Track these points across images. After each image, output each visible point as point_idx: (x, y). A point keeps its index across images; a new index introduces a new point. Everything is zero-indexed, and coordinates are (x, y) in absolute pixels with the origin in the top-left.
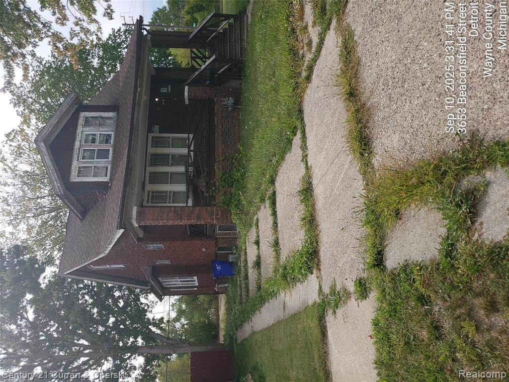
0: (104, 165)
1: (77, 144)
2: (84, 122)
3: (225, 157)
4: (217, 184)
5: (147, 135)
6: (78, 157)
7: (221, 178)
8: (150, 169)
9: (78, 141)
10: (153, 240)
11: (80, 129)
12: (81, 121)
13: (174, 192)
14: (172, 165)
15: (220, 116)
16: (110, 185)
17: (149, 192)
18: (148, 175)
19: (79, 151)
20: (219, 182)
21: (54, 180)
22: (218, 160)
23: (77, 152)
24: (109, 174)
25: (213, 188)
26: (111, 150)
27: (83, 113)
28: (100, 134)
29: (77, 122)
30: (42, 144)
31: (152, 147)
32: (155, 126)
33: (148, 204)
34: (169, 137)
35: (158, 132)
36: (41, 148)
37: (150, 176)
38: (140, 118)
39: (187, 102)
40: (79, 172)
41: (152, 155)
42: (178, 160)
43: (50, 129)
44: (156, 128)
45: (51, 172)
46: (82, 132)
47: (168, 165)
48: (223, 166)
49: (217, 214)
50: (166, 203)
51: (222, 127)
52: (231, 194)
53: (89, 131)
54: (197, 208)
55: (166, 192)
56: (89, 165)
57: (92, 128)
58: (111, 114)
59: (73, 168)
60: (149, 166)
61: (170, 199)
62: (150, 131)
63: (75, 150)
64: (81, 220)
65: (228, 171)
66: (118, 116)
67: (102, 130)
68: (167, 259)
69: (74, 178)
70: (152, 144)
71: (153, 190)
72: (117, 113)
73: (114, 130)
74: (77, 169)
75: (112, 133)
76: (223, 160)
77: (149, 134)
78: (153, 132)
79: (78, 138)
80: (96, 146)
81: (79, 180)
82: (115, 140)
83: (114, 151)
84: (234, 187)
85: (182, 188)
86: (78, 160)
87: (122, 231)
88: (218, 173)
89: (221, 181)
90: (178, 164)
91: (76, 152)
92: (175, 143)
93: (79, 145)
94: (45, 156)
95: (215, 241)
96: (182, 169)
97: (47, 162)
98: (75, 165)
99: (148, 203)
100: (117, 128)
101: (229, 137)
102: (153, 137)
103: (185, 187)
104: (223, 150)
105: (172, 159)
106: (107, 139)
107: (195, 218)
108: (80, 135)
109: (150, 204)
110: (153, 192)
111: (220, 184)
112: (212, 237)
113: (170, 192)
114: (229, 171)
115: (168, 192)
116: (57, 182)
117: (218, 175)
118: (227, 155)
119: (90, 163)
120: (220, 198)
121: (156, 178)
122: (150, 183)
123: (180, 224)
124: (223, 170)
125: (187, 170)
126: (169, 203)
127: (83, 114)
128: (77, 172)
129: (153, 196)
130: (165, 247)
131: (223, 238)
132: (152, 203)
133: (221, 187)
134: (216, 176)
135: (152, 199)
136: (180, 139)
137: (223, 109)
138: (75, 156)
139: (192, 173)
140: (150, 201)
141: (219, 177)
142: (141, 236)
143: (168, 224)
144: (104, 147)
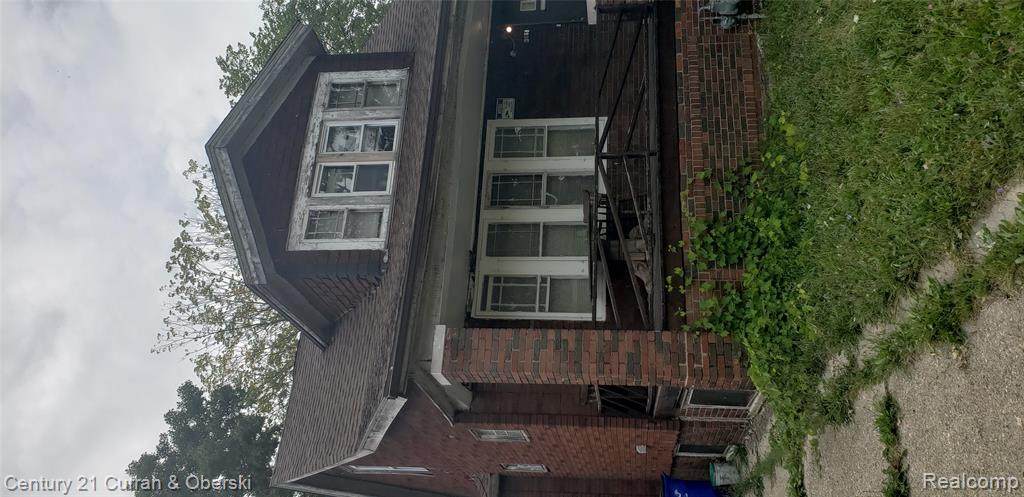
0: (372, 206)
1: (309, 153)
2: (327, 98)
3: (714, 170)
4: (691, 256)
5: (485, 123)
6: (310, 188)
7: (701, 237)
8: (491, 216)
9: (311, 145)
10: (498, 419)
11: (317, 115)
12: (321, 96)
13: (553, 280)
14: (549, 202)
15: (693, 47)
16: (386, 259)
17: (486, 278)
18: (486, 233)
19: (313, 172)
20: (695, 252)
21: (246, 246)
22: (690, 181)
23: (309, 173)
24: (384, 229)
25: (678, 271)
26: (392, 165)
27: (327, 75)
28: (365, 126)
29: (311, 97)
30: (225, 156)
31: (496, 155)
32: (504, 100)
33: (485, 313)
34: (541, 130)
35: (511, 115)
36: (222, 165)
37: (488, 235)
38: (462, 70)
39: (592, 18)
40: (311, 226)
41: (495, 179)
42: (565, 189)
43: (244, 118)
44: (508, 105)
45: (240, 226)
46: (322, 122)
47: (537, 204)
48: (707, 199)
49: (694, 358)
50: (532, 310)
51: (701, 79)
52: (740, 289)
53: (338, 118)
54: (628, 337)
55: (533, 279)
56: (336, 207)
57: (346, 112)
58: (393, 75)
59: (296, 216)
60: (487, 208)
61: (542, 300)
62: (491, 112)
63: (303, 168)
64: (324, 349)
65: (723, 214)
66: (411, 79)
67: (371, 115)
68: (539, 462)
69: (299, 241)
70: (497, 147)
71: (498, 274)
72: (411, 71)
73: (400, 115)
74: (307, 216)
75: (395, 123)
76: (706, 180)
77: (489, 121)
78: (500, 116)
79: (313, 137)
80: (355, 158)
81: (309, 246)
82: (403, 139)
83: (400, 168)
84: (751, 266)
85: (576, 267)
86: (309, 195)
87: (401, 402)
88: (692, 223)
89: (703, 245)
90: (566, 201)
91: (305, 173)
92: (558, 144)
93: (313, 155)
94: (228, 184)
95: (677, 432)
96: (575, 214)
97: (232, 200)
98: (302, 206)
99: (483, 308)
100: (408, 109)
101: (723, 109)
102: (499, 131)
103: (585, 267)
104: (705, 151)
105: (549, 190)
106: (384, 138)
107: (624, 368)
108: (317, 130)
109: (490, 314)
110: (497, 279)
111: (701, 257)
112: (669, 418)
113: (544, 280)
114: (729, 215)
115: (539, 280)
116: (251, 253)
117: (693, 229)
118: (718, 165)
119: (338, 201)
120: (701, 303)
121: (505, 240)
122: (489, 254)
123: (573, 382)
124: (708, 211)
125: (591, 217)
126: (542, 309)
127: (327, 78)
128: (305, 227)
129: (496, 290)
130: (530, 438)
131: (703, 424)
132: (494, 309)
133: (704, 266)
134: (686, 231)
135: (495, 299)
136: (570, 132)
137: (702, 27)
138: (303, 186)
139: (604, 225)
140: (489, 303)
141: (697, 234)
142: (464, 406)
143: (539, 381)
144: (376, 158)
